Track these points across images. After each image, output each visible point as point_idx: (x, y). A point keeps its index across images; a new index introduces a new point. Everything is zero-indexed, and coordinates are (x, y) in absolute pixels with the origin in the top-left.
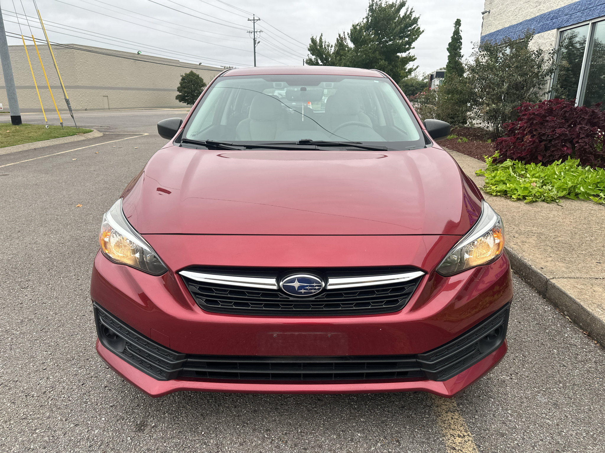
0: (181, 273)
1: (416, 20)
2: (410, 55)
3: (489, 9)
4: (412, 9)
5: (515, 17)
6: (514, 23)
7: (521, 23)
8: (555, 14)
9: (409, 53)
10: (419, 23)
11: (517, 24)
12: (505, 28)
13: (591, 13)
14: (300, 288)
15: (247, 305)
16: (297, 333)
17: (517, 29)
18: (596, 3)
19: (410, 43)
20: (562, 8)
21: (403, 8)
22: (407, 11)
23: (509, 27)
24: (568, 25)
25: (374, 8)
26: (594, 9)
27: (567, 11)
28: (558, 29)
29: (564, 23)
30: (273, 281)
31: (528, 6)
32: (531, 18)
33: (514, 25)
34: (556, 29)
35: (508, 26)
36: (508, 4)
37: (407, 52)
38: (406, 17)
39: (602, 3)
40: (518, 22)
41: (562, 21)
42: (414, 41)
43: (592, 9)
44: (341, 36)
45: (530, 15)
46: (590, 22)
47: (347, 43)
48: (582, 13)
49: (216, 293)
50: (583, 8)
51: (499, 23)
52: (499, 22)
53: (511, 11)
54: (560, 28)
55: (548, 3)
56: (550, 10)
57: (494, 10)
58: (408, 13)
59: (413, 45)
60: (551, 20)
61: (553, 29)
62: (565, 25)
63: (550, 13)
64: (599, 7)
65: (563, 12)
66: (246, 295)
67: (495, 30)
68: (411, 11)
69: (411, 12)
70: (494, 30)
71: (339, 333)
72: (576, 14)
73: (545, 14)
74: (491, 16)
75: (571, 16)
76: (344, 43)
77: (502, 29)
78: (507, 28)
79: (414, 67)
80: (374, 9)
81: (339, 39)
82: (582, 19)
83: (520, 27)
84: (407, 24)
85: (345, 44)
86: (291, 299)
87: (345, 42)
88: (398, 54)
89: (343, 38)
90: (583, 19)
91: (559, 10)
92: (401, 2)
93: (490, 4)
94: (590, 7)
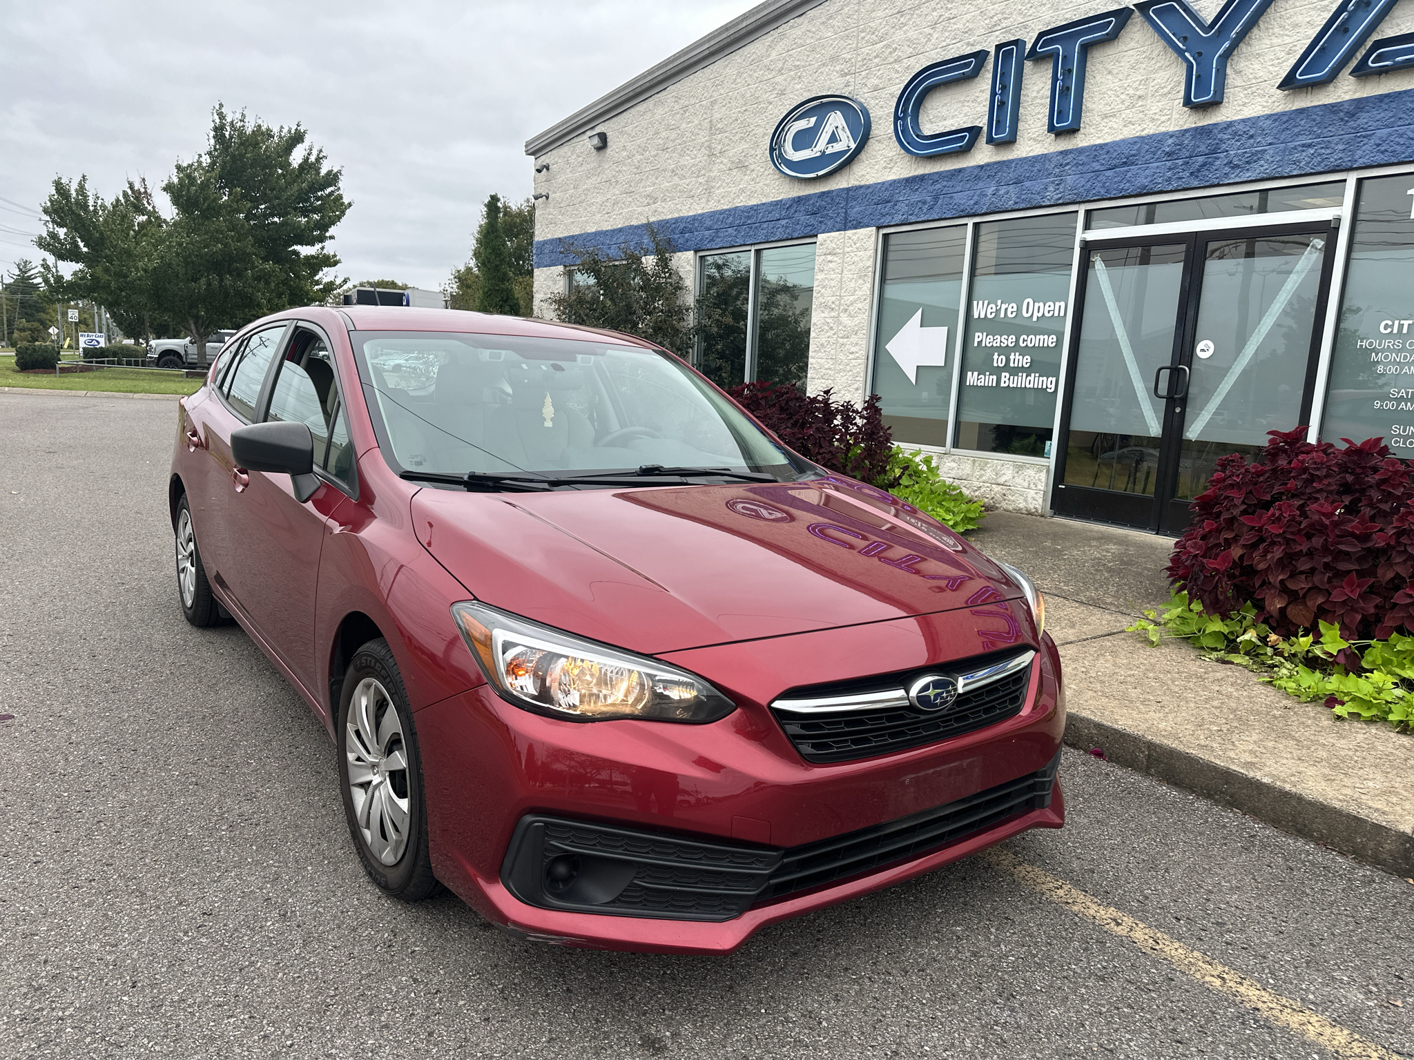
0: (773, 705)
1: (332, 178)
2: (325, 251)
3: (547, 191)
4: (321, 151)
5: (606, 216)
6: (606, 227)
7: (620, 230)
8: (688, 225)
9: (323, 248)
10: (340, 184)
11: (613, 231)
12: (589, 234)
13: (751, 233)
14: (936, 696)
15: (867, 740)
16: (931, 771)
17: (614, 239)
18: (759, 218)
19: (324, 226)
20: (699, 215)
21: (299, 146)
22: (309, 154)
23: (597, 234)
24: (714, 247)
25: (227, 134)
26: (756, 228)
27: (708, 223)
28: (696, 251)
29: (706, 243)
30: (900, 693)
31: (630, 200)
32: (640, 223)
33: (607, 231)
34: (692, 252)
35: (593, 230)
36: (587, 190)
37: (318, 246)
38: (306, 166)
39: (768, 219)
40: (615, 227)
41: (702, 239)
42: (333, 223)
43: (754, 226)
44: (136, 188)
45: (636, 218)
46: (753, 248)
47: (154, 207)
48: (736, 230)
49: (828, 729)
50: (738, 222)
51: (573, 223)
52: (572, 220)
53: (597, 203)
54: (699, 251)
55: (670, 203)
56: (676, 215)
57: (558, 194)
58: (312, 159)
59: (332, 231)
60: (682, 233)
61: (686, 250)
62: (709, 246)
63: (676, 220)
64: (765, 225)
65: (701, 222)
66: (867, 724)
67: (566, 234)
68: (318, 155)
69: (318, 159)
70: (562, 233)
71: (975, 759)
72: (727, 231)
73: (667, 221)
74: (552, 205)
75: (717, 232)
76: (147, 205)
77: (580, 235)
78: (592, 233)
79: (338, 282)
80: (227, 136)
81: (130, 192)
82: (738, 240)
83: (618, 236)
84: (314, 183)
85: (150, 208)
86: (922, 717)
87: (149, 204)
88: (297, 248)
89: (140, 193)
90: (740, 241)
91: (694, 218)
92: (293, 131)
93: (546, 181)
94: (749, 222)
